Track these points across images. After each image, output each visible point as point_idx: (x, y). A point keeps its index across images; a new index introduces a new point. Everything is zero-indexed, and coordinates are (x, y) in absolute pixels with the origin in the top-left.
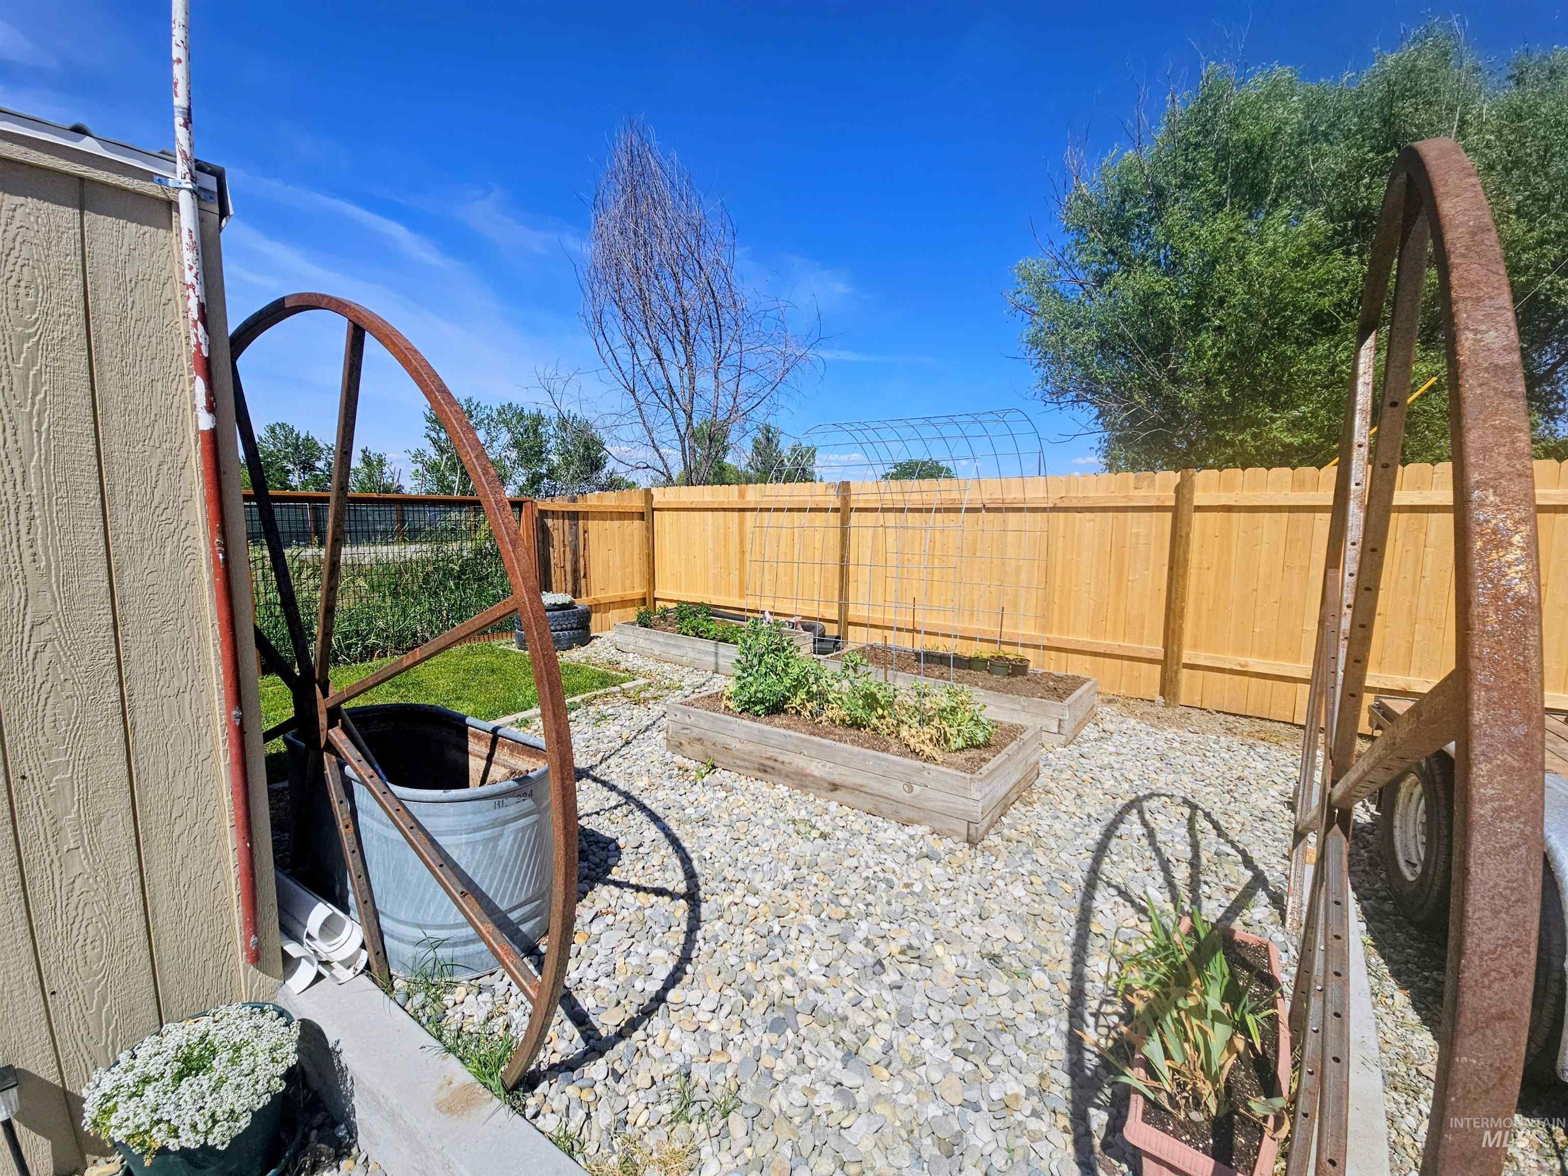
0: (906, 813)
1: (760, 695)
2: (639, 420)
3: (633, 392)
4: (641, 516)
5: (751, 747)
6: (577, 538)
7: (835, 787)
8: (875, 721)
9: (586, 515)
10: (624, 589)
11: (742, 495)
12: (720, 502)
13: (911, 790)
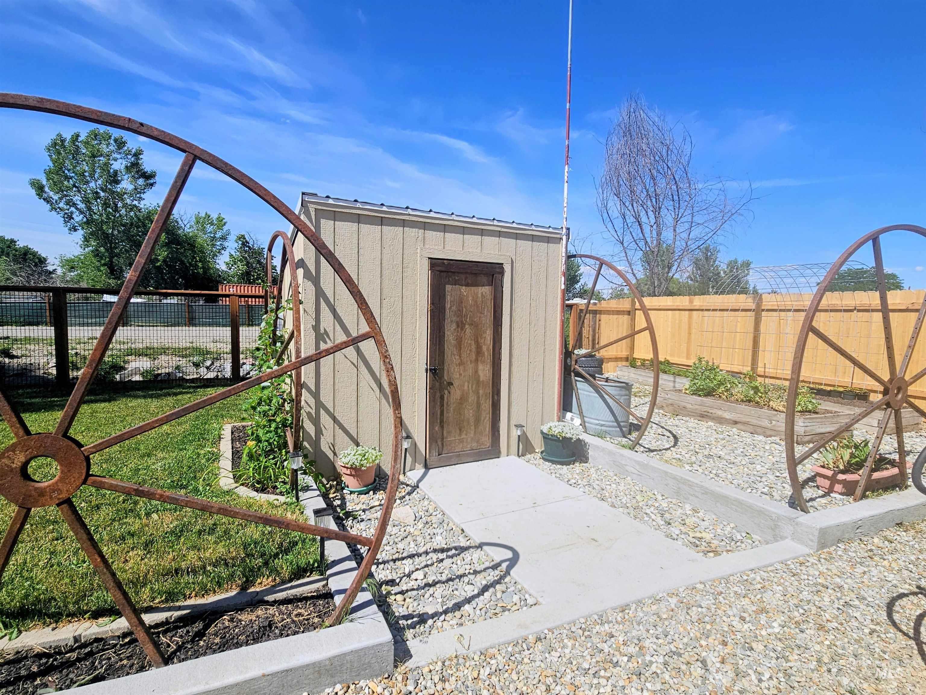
0: (769, 433)
1: (701, 387)
2: (625, 258)
3: (622, 243)
4: (629, 313)
5: (697, 407)
6: (595, 324)
7: (736, 423)
8: (757, 399)
9: (600, 312)
10: (617, 352)
11: (691, 302)
12: (677, 306)
13: (771, 423)
